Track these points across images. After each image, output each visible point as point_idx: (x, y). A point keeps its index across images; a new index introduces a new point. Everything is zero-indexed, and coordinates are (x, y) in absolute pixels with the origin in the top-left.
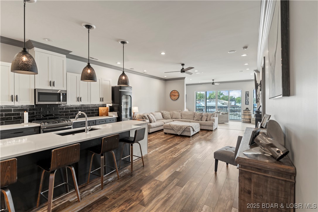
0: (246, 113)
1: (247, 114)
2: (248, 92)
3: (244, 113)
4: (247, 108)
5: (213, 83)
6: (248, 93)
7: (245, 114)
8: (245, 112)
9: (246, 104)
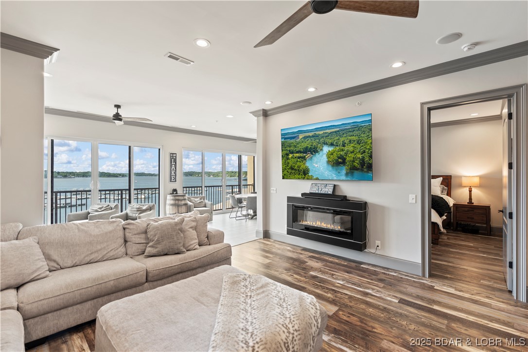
0: (182, 200)
1: (183, 202)
2: (175, 155)
3: (177, 202)
4: (175, 190)
5: (117, 117)
6: (176, 157)
7: (180, 203)
8: (178, 200)
9: (171, 181)
